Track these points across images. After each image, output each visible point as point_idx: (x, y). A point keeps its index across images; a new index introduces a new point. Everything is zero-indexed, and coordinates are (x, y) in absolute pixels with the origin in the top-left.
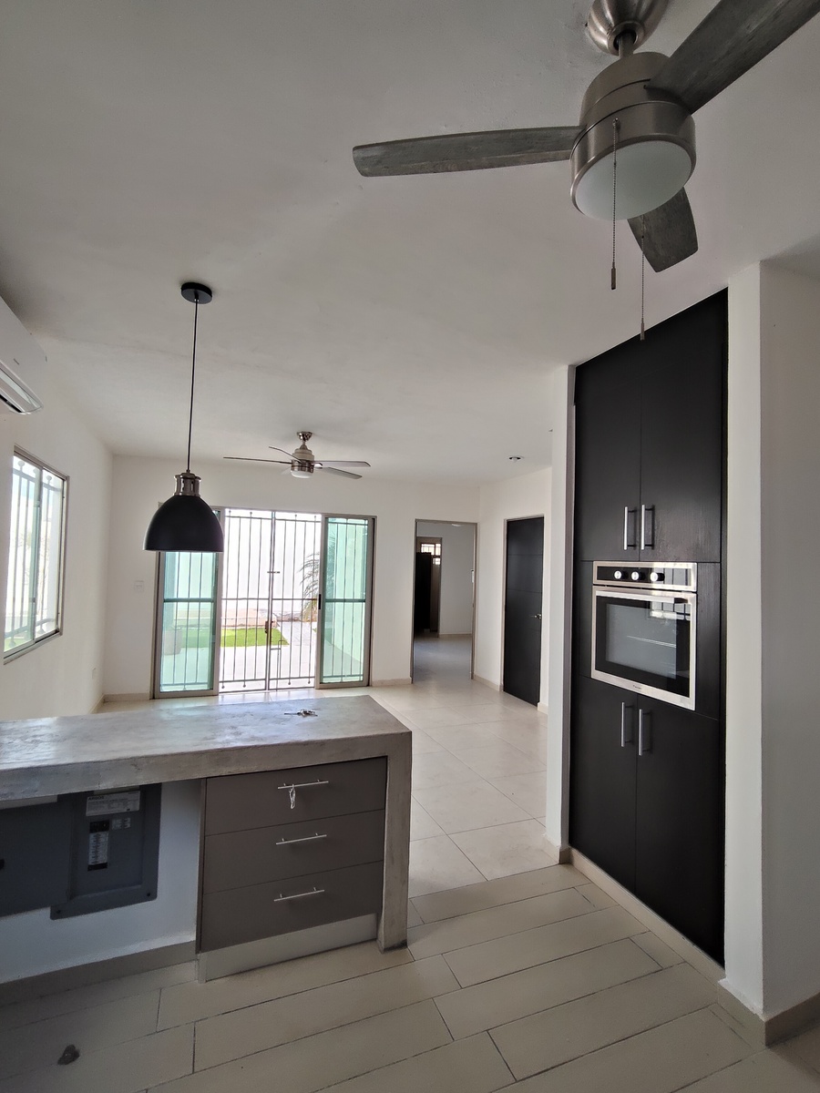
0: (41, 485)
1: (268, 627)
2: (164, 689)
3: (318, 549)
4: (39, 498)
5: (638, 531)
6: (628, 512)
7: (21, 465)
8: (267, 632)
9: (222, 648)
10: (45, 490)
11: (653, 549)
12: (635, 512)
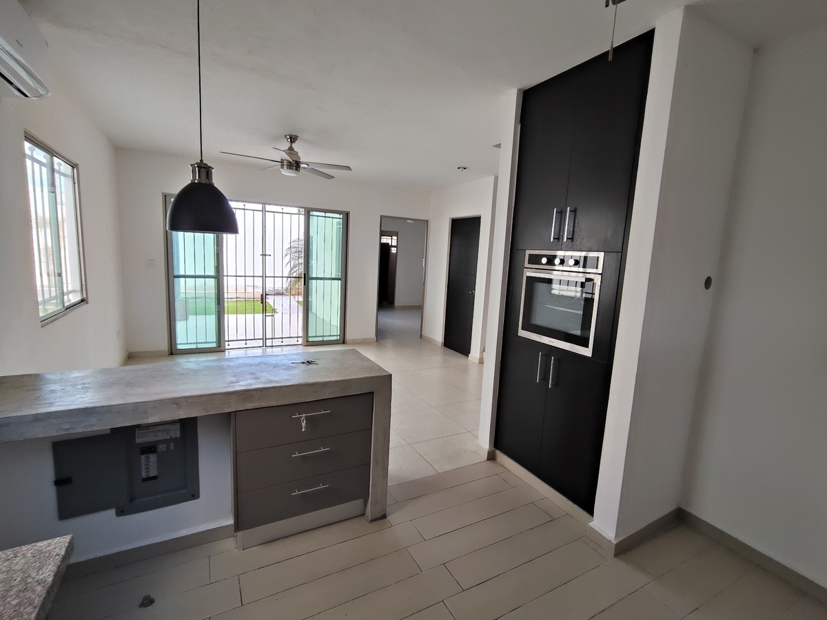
0: (53, 170)
1: (263, 299)
2: (180, 347)
3: (302, 237)
4: (53, 184)
5: (562, 227)
6: (557, 212)
7: (32, 151)
8: (262, 303)
9: (226, 316)
10: (57, 176)
11: (572, 241)
12: (561, 213)
